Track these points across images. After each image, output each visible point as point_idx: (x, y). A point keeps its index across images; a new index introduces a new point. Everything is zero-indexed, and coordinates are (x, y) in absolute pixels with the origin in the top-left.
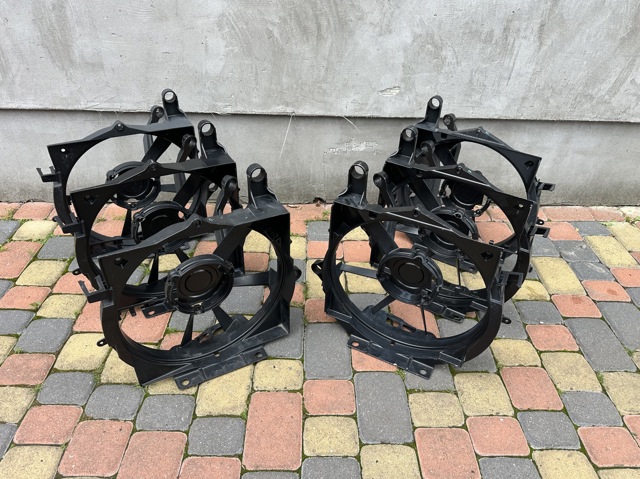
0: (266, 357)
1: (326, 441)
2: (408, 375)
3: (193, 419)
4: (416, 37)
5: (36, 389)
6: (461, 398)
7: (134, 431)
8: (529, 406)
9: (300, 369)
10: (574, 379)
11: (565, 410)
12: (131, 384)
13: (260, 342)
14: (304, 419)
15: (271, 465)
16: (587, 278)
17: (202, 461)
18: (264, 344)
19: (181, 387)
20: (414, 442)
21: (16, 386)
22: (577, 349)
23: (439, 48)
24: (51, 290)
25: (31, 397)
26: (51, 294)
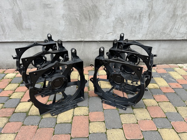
0: (77, 106)
1: (96, 129)
2: (120, 109)
3: (56, 124)
4: (116, 19)
5: (9, 118)
6: (136, 115)
7: (38, 128)
8: (156, 117)
9: (88, 109)
10: (168, 109)
11: (166, 117)
12: (37, 115)
13: (75, 102)
14: (89, 123)
15: (80, 136)
16: (170, 82)
17: (59, 136)
18: (77, 103)
19: (53, 115)
20: (122, 128)
21: (3, 117)
22: (168, 101)
23: (122, 21)
24: (14, 91)
25: (7, 120)
26: (14, 92)
